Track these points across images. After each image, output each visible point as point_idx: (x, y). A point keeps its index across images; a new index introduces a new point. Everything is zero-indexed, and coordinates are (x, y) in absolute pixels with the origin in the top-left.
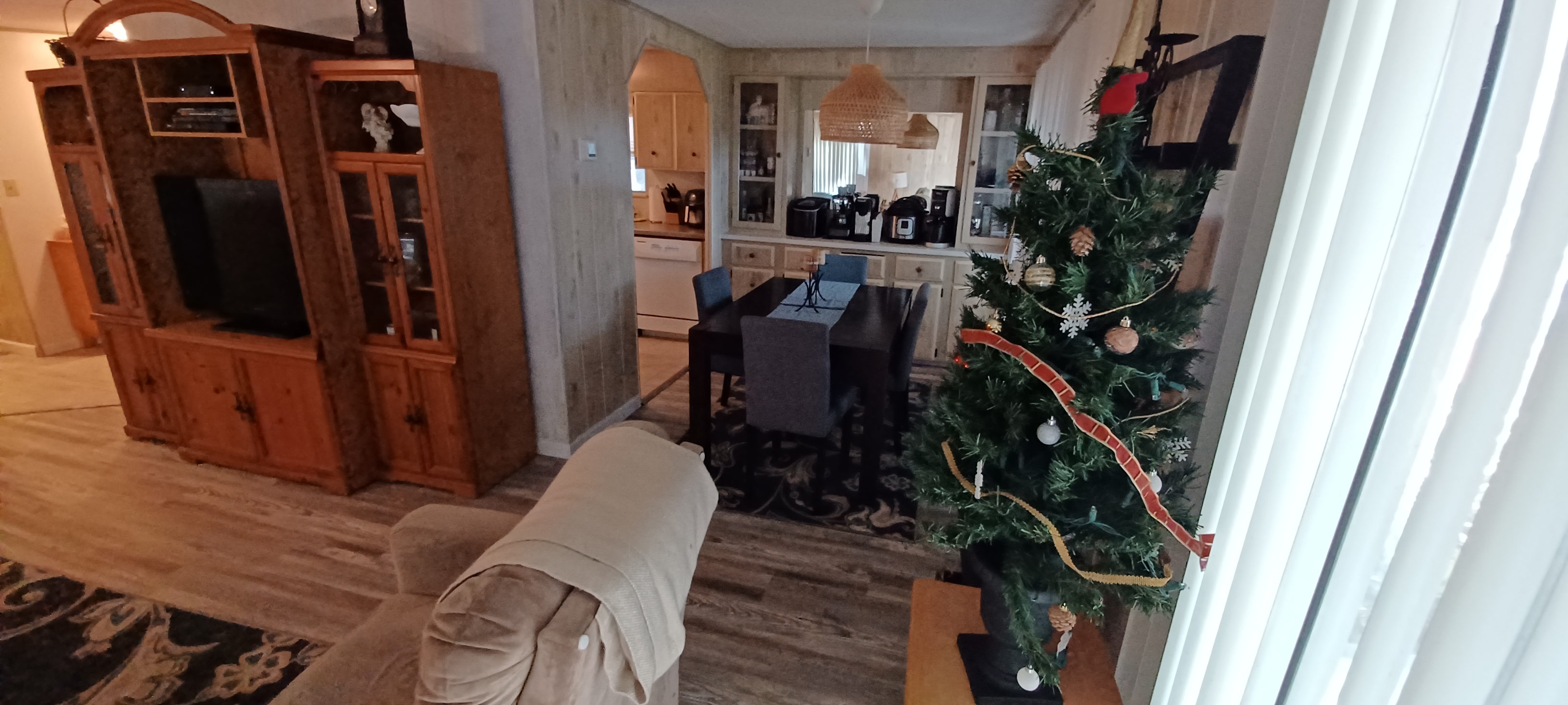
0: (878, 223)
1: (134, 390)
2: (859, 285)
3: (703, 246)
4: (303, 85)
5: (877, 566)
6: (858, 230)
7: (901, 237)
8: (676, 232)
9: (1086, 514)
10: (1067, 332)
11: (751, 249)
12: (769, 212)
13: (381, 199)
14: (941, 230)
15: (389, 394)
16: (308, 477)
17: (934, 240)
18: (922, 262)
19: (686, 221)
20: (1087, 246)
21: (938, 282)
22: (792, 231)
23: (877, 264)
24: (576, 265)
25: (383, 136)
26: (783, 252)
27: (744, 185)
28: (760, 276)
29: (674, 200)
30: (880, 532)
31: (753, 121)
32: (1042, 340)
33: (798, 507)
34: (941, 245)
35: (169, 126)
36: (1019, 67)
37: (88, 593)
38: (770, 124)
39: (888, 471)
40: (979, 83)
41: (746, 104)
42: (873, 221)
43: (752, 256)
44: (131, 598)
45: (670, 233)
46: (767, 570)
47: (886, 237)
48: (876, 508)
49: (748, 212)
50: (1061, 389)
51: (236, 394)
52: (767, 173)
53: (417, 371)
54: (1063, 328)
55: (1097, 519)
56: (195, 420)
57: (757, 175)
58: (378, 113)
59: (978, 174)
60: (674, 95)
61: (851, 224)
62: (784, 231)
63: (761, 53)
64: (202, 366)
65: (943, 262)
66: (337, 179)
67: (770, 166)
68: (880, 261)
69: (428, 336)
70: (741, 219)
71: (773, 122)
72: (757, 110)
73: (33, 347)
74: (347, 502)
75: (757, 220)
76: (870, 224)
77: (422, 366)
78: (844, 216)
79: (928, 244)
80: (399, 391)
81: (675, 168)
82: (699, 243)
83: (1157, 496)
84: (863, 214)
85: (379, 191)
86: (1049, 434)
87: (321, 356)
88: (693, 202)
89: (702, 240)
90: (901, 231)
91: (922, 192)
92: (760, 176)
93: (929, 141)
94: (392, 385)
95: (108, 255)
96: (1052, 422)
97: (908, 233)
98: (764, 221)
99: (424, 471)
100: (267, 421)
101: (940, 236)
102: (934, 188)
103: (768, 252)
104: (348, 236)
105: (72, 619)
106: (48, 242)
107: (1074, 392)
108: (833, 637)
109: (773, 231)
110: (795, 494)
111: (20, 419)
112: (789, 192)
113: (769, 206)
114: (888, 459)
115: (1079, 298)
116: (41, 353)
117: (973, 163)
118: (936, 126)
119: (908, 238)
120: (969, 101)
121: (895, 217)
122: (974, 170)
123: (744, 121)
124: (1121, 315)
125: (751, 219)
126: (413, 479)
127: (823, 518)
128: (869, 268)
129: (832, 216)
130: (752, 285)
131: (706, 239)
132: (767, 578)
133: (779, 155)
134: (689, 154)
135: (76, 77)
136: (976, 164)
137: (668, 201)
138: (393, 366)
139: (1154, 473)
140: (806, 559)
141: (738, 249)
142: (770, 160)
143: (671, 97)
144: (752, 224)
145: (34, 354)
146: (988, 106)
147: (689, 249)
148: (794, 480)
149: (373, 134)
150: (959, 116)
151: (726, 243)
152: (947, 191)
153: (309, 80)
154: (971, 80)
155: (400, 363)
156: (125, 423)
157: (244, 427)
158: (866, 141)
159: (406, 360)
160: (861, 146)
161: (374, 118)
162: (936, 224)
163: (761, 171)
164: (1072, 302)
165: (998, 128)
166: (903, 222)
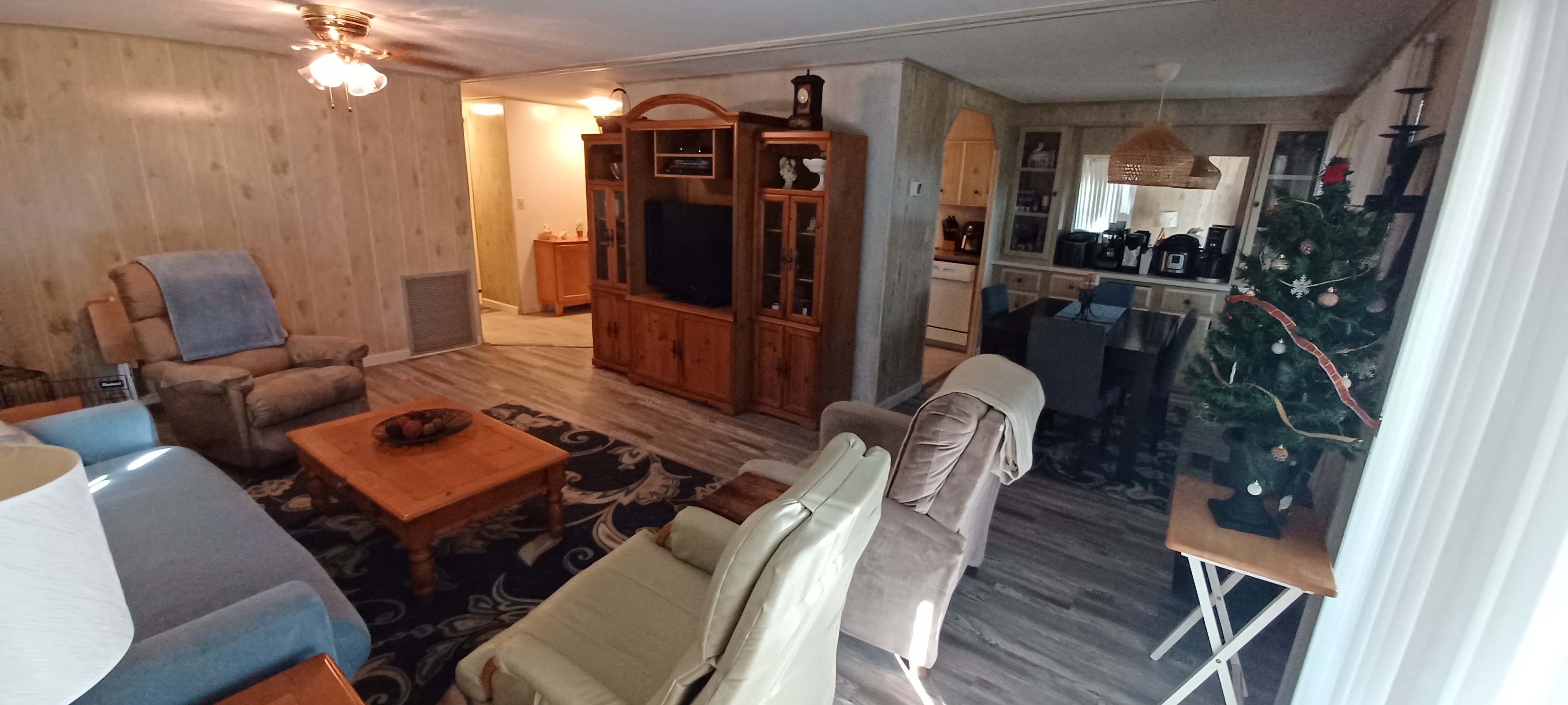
0: (1147, 259)
1: (604, 335)
2: (1125, 309)
3: (977, 270)
4: (754, 146)
5: (1132, 522)
6: (1125, 263)
7: (1170, 271)
8: (951, 256)
9: (1300, 399)
10: (1295, 295)
11: (1020, 274)
12: (1038, 244)
13: (790, 219)
14: (1215, 266)
15: (768, 350)
16: (710, 402)
17: (1208, 276)
18: (1190, 295)
19: (963, 247)
20: (1309, 249)
21: (1207, 315)
22: (1059, 260)
23: (1145, 294)
24: (897, 272)
25: (790, 178)
26: (1050, 279)
27: (1018, 219)
28: (1024, 298)
29: (952, 230)
30: (1135, 502)
31: (1033, 164)
32: (1279, 299)
33: (1060, 474)
34: (1214, 280)
35: (667, 171)
36: (1316, 115)
37: (612, 441)
38: (1049, 167)
39: (1142, 464)
40: (1269, 131)
41: (1028, 151)
42: (1143, 256)
43: (1020, 280)
44: (635, 447)
45: (946, 256)
46: (1038, 507)
47: (1155, 270)
48: (1132, 486)
49: (1019, 242)
50: (1287, 322)
51: (674, 342)
52: (1040, 209)
53: (791, 335)
54: (1293, 292)
55: (1308, 401)
56: (642, 357)
57: (1031, 210)
58: (790, 163)
59: (1262, 215)
60: (965, 143)
61: (1119, 256)
62: (1051, 262)
63: (1051, 106)
64: (656, 321)
65: (1214, 296)
66: (762, 204)
67: (1045, 203)
68: (1147, 291)
69: (801, 313)
70: (1012, 248)
71: (1052, 166)
72: (1038, 156)
73: (517, 308)
74: (733, 419)
75: (1026, 249)
76: (1139, 258)
77: (794, 333)
78: (1113, 249)
79: (1200, 279)
80: (775, 350)
81: (958, 203)
82: (974, 267)
83: (1347, 390)
84: (1132, 248)
85: (790, 213)
86: (1279, 348)
87: (735, 320)
88: (970, 232)
89: (977, 264)
90: (1172, 265)
91: (1194, 232)
92: (1033, 211)
93: (1209, 181)
94: (770, 345)
95: (609, 249)
96: (1281, 341)
97: (1179, 267)
98: (1032, 251)
99: (781, 408)
100: (688, 361)
101: (1213, 272)
102: (1211, 226)
103: (1036, 278)
104: (762, 242)
105: (609, 452)
106: (535, 241)
107: (1295, 325)
108: (1093, 553)
109: (1041, 260)
110: (1058, 466)
111: (528, 349)
112: (1060, 227)
113: (1039, 239)
114: (1143, 456)
115: (1303, 278)
116: (521, 313)
117: (1257, 205)
118: (1217, 166)
119: (1178, 272)
120: (1257, 147)
121: (1165, 253)
122: (1257, 211)
123: (1025, 164)
124: (1329, 286)
125: (1020, 249)
126: (773, 412)
127: (1083, 485)
128: (1136, 297)
129: (1099, 248)
130: (1017, 306)
131: (981, 263)
132: (1038, 511)
133: (1055, 194)
134: (972, 192)
135: (620, 139)
136: (1260, 207)
137: (947, 230)
138: (776, 331)
139: (1346, 377)
140: (1069, 507)
141: (1008, 273)
142: (1045, 199)
143: (962, 145)
144: (1023, 254)
145: (517, 312)
146: (1279, 150)
147: (964, 271)
148: (1058, 457)
149: (785, 177)
150: (1247, 159)
151: (996, 268)
152: (1226, 230)
153: (758, 144)
154: (1261, 128)
155: (780, 329)
156: (593, 357)
157: (673, 362)
158: (1132, 183)
159: (784, 327)
160: (1126, 188)
161: (788, 167)
162: (1209, 260)
163: (1035, 208)
164: (1299, 279)
165: (1288, 171)
166: (1174, 257)
